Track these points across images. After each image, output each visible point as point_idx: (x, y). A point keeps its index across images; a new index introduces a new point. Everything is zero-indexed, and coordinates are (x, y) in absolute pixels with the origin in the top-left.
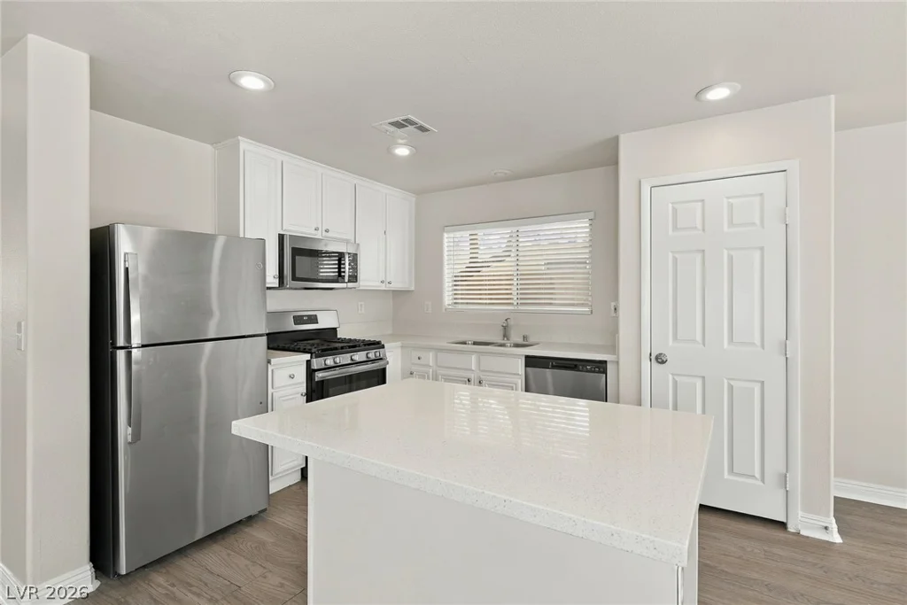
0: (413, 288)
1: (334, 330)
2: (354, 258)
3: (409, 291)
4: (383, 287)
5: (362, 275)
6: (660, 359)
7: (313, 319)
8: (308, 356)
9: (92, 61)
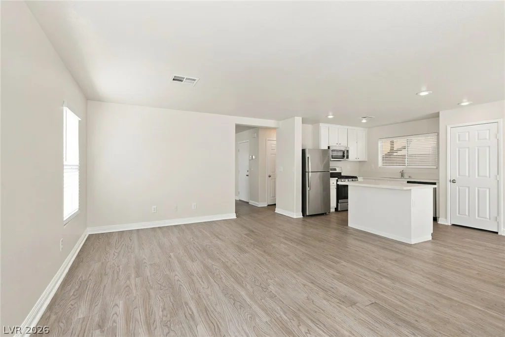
0: (367, 160)
1: (340, 173)
2: (348, 151)
3: (364, 161)
4: (356, 160)
5: (349, 157)
6: (454, 181)
7: (335, 170)
8: (337, 179)
9: (302, 118)
